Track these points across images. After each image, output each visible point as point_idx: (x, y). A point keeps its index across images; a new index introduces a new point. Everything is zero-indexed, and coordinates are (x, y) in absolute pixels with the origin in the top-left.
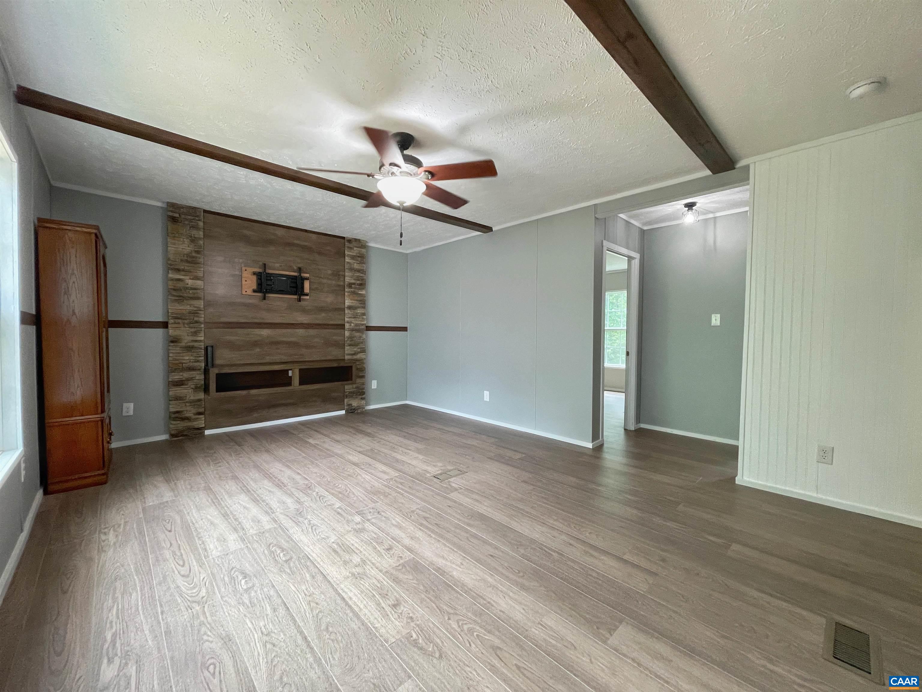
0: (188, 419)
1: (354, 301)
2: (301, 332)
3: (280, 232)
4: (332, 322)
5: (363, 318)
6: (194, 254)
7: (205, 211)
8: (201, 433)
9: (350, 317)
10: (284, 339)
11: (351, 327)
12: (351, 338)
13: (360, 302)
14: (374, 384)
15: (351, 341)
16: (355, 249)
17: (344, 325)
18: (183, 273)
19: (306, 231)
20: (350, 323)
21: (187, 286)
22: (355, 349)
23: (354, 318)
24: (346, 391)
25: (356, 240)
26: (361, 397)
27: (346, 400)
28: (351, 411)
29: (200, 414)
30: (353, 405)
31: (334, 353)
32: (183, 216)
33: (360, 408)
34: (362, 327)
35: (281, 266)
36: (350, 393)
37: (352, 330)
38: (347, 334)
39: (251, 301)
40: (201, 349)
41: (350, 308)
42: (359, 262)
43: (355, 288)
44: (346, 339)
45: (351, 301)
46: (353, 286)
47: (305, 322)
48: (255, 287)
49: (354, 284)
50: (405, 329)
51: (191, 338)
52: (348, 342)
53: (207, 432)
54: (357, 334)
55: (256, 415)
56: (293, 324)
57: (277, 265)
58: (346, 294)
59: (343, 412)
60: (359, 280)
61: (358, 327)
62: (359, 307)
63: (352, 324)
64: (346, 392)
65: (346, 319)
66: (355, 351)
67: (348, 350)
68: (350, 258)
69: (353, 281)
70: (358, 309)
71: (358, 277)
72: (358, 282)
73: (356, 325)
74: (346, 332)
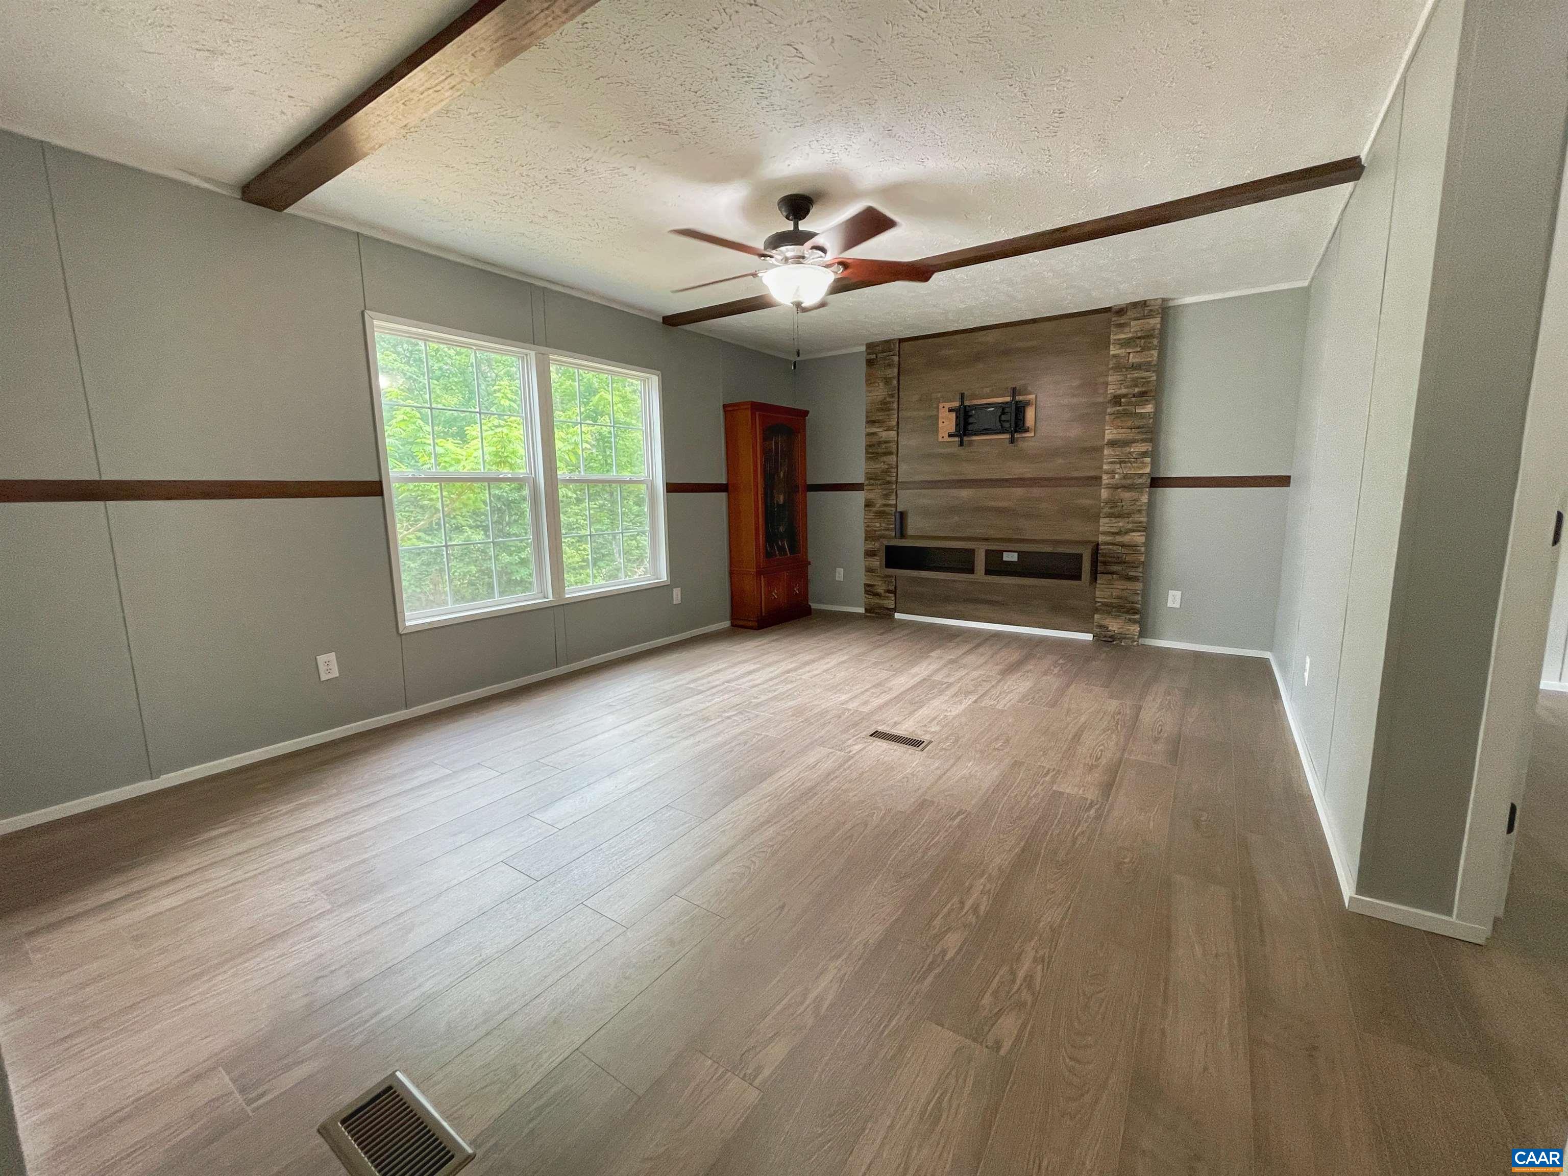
0: (877, 595)
1: (1123, 431)
2: (1019, 492)
3: (991, 337)
4: (1076, 474)
5: (1142, 462)
6: (888, 399)
7: (901, 341)
8: (890, 615)
9: (1112, 463)
10: (993, 504)
11: (1113, 481)
12: (1113, 503)
13: (1139, 430)
14: (1174, 599)
15: (1111, 508)
16: (1133, 323)
17: (1101, 477)
18: (877, 425)
19: (1034, 321)
20: (1112, 473)
21: (881, 440)
22: (1121, 524)
23: (1120, 463)
24: (1098, 600)
25: (1135, 305)
26: (1128, 617)
27: (1096, 616)
28: (1105, 640)
29: (889, 591)
30: (1110, 628)
31: (1077, 530)
32: (879, 355)
33: (1128, 638)
34: (1140, 481)
35: (992, 390)
36: (1105, 604)
37: (1115, 487)
38: (1104, 494)
39: (949, 450)
40: (892, 514)
41: (1112, 444)
42: (1139, 349)
43: (1128, 404)
44: (1102, 504)
45: (1115, 431)
46: (1123, 400)
47: (1029, 475)
48: (953, 430)
49: (1125, 396)
50: (1284, 481)
51: (884, 502)
52: (1107, 510)
53: (898, 616)
54: (1127, 495)
55: (950, 608)
56: (1007, 480)
57: (988, 390)
58: (1107, 417)
59: (1089, 637)
60: (1136, 386)
61: (1129, 482)
62: (1134, 441)
63: (1117, 476)
64: (1096, 602)
65: (1105, 467)
66: (1120, 527)
67: (1105, 524)
68: (1118, 347)
69: (1124, 391)
70: (1133, 445)
71: (1133, 380)
72: (1137, 390)
73: (1125, 477)
74: (1103, 490)
